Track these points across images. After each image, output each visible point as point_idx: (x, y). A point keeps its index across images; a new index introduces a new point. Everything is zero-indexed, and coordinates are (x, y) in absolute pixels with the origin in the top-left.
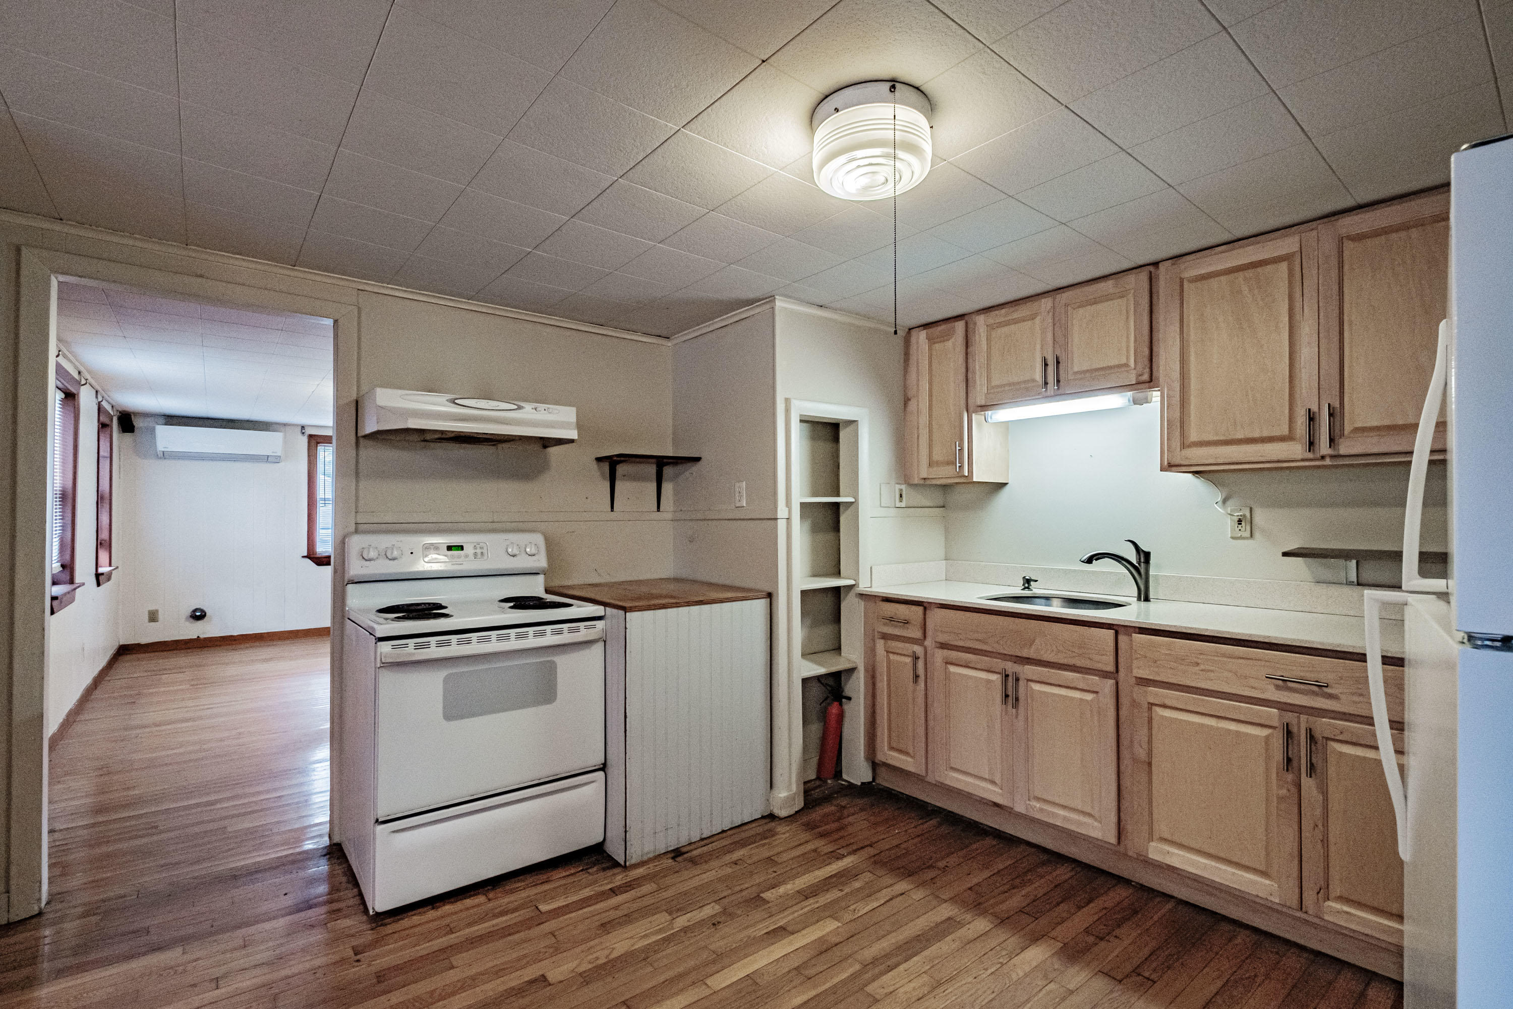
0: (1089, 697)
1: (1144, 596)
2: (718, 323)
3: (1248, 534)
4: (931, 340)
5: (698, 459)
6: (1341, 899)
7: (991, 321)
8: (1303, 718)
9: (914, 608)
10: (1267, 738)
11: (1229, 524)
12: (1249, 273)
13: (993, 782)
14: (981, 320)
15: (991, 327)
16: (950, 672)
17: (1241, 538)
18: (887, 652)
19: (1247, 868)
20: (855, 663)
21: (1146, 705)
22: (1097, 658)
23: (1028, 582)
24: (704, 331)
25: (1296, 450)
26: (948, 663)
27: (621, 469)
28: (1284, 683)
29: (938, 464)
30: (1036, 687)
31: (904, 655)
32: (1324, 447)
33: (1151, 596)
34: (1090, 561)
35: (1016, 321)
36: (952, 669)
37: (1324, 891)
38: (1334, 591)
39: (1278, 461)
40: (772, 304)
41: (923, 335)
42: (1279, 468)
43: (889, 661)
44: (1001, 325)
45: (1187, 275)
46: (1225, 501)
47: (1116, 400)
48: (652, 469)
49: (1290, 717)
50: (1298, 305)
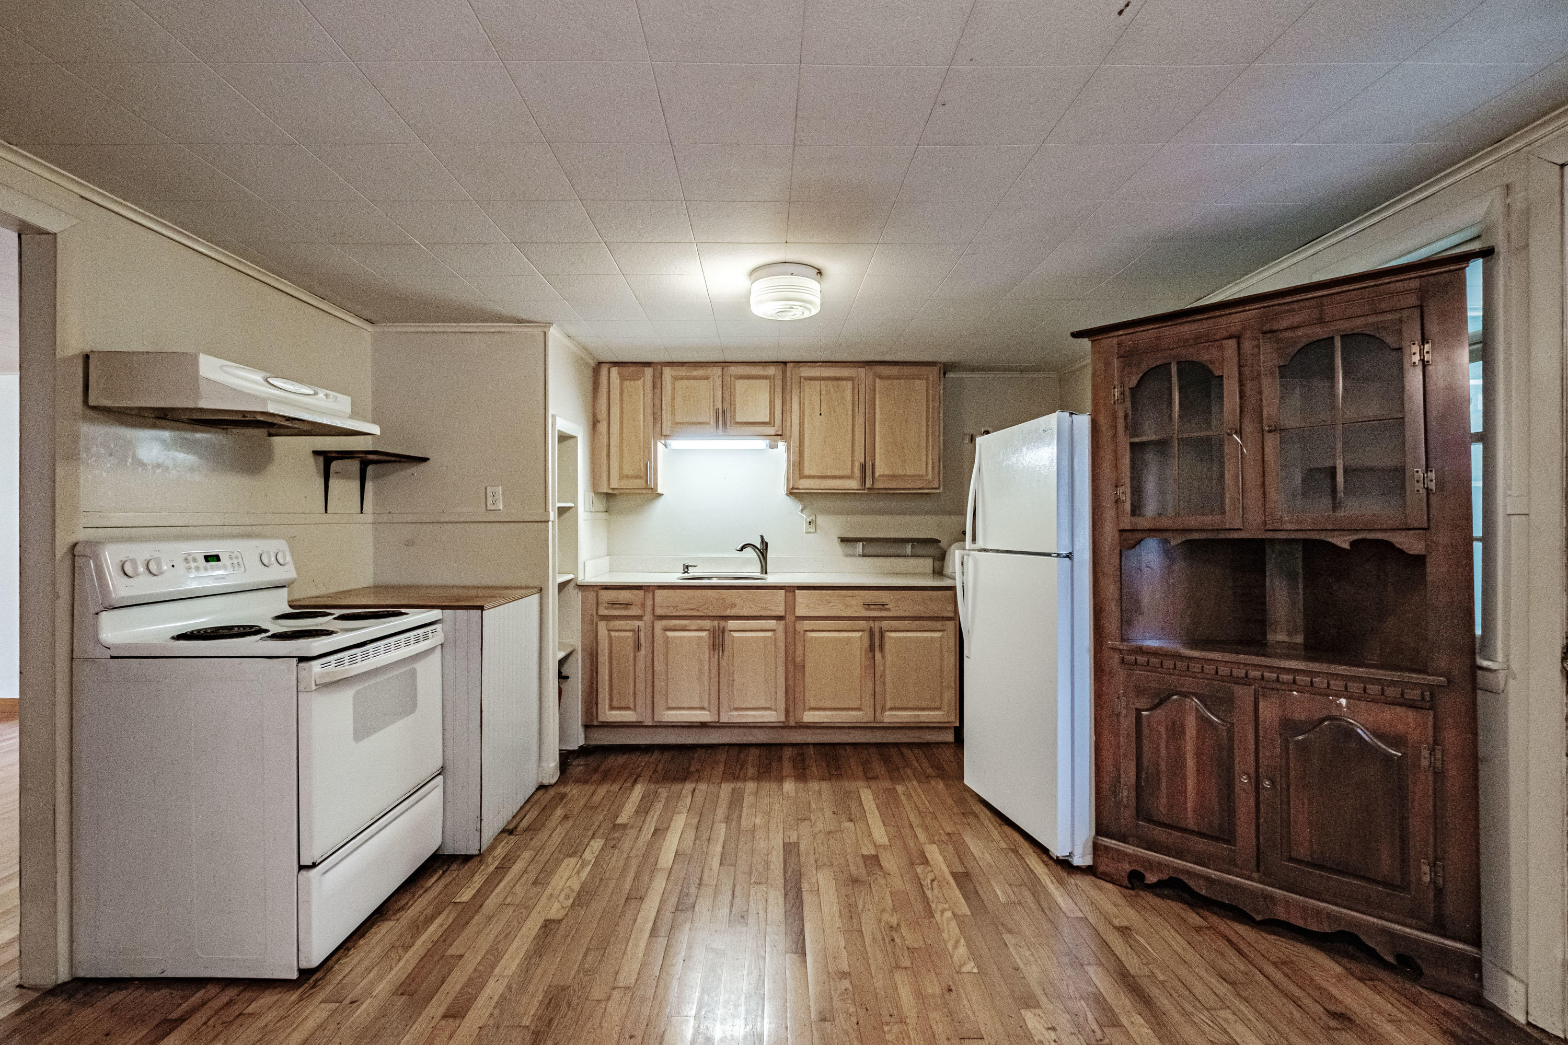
0: (769, 634)
1: (764, 570)
2: (465, 327)
3: (813, 530)
4: (623, 378)
5: (425, 460)
6: (891, 709)
7: (675, 373)
8: (877, 623)
9: (635, 592)
10: (861, 637)
11: (804, 525)
12: (835, 383)
13: (703, 708)
14: (667, 371)
15: (675, 379)
16: (668, 637)
17: (810, 533)
18: (609, 630)
19: (852, 709)
20: (571, 645)
21: (802, 631)
22: (774, 608)
23: (686, 568)
24: (435, 329)
25: (853, 484)
26: (666, 629)
27: (335, 466)
28: (868, 606)
29: (627, 477)
30: (735, 634)
31: (626, 631)
32: (868, 485)
33: (768, 571)
34: (742, 549)
35: (695, 378)
36: (670, 634)
37: (883, 709)
38: (854, 559)
39: (834, 489)
40: (545, 330)
41: (614, 371)
42: (845, 495)
43: (610, 637)
44: (682, 378)
45: (803, 375)
46: (802, 511)
47: (762, 444)
48: (355, 465)
49: (872, 624)
50: (856, 409)
